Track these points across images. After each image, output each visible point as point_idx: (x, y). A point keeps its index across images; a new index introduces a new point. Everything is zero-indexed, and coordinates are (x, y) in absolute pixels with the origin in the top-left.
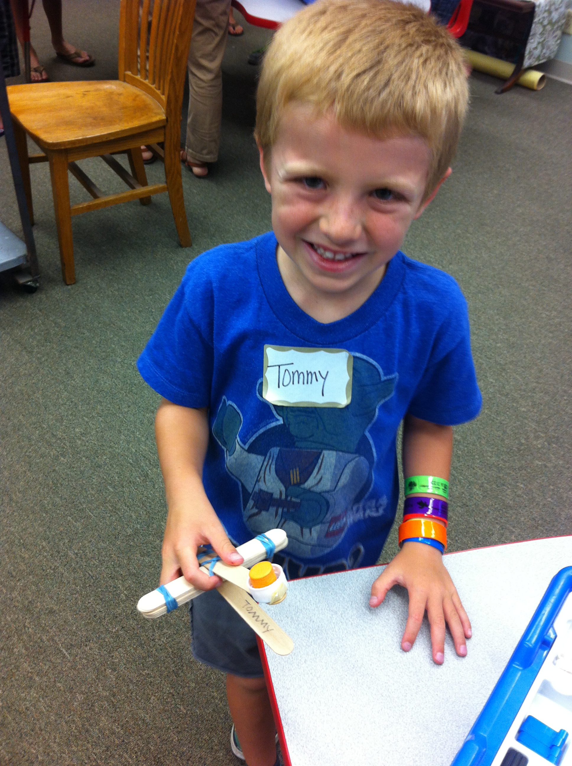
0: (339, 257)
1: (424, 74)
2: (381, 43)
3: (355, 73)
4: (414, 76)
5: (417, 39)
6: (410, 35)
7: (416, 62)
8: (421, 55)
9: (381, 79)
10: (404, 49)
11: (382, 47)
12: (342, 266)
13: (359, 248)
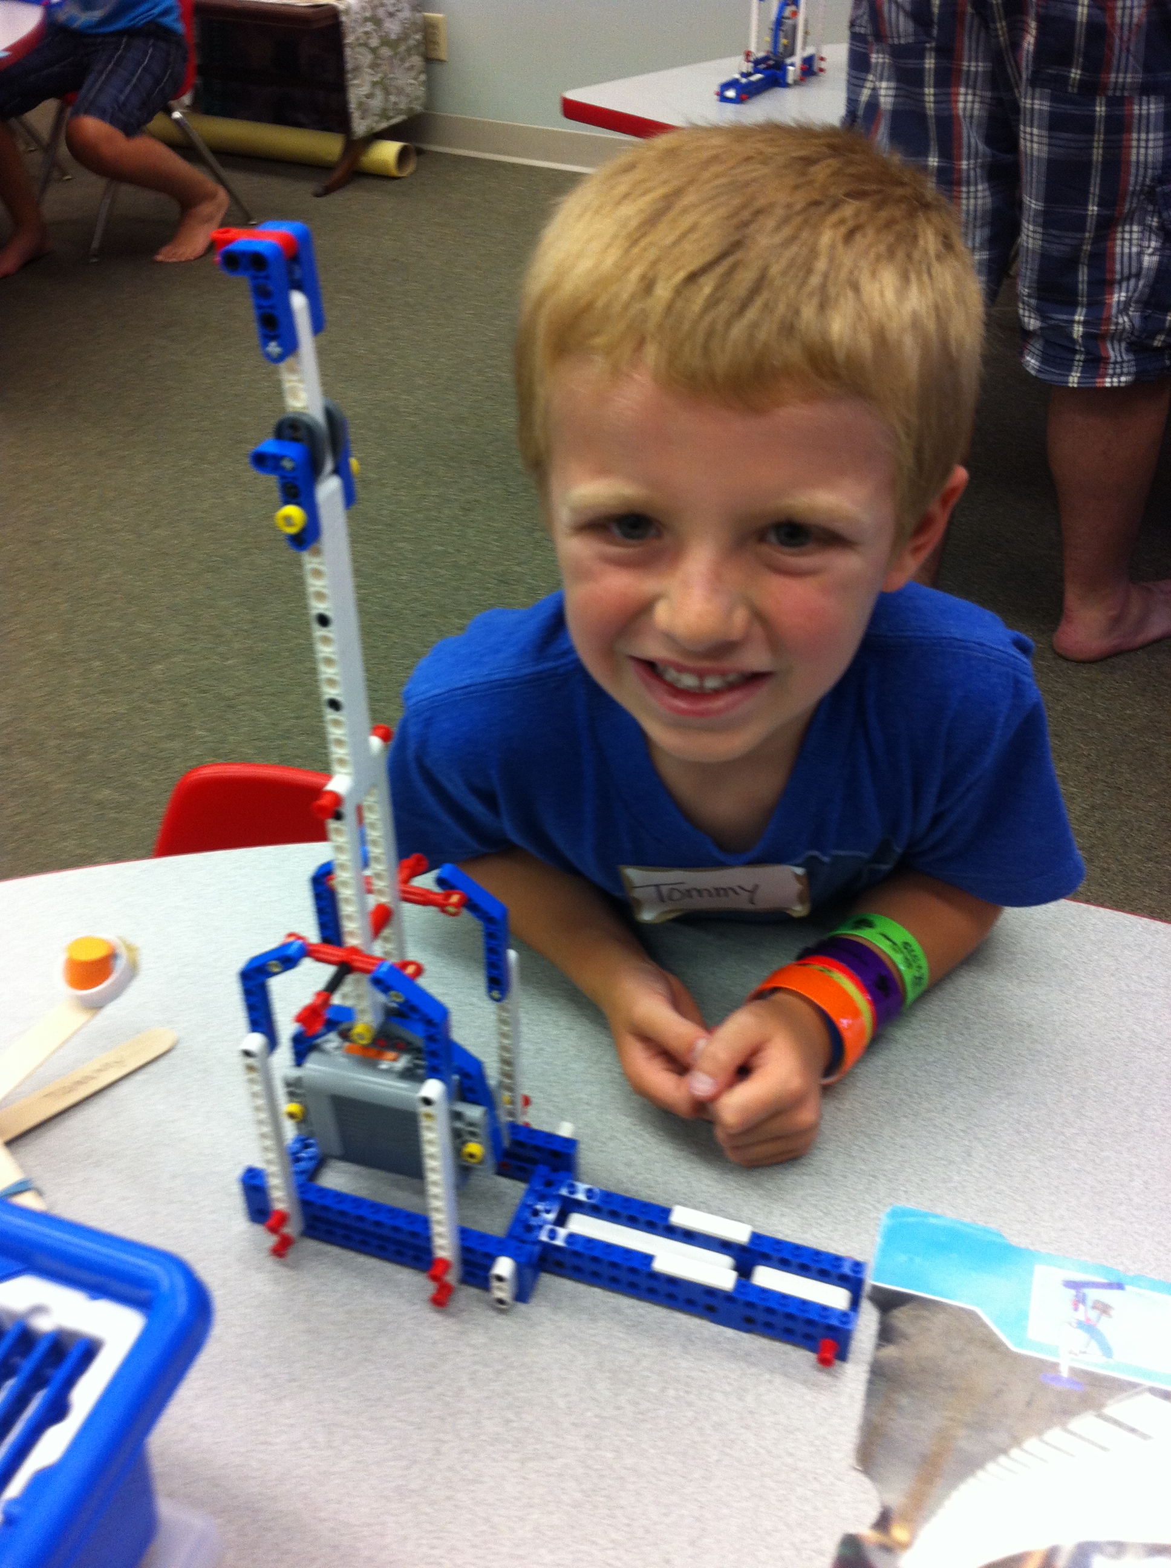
0: (711, 683)
1: (847, 257)
2: (744, 206)
3: (682, 275)
4: (821, 265)
5: (833, 190)
6: (817, 185)
7: (827, 237)
8: (842, 221)
9: (745, 278)
10: (798, 213)
11: (746, 215)
12: (719, 703)
13: (756, 659)
